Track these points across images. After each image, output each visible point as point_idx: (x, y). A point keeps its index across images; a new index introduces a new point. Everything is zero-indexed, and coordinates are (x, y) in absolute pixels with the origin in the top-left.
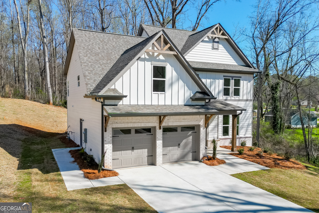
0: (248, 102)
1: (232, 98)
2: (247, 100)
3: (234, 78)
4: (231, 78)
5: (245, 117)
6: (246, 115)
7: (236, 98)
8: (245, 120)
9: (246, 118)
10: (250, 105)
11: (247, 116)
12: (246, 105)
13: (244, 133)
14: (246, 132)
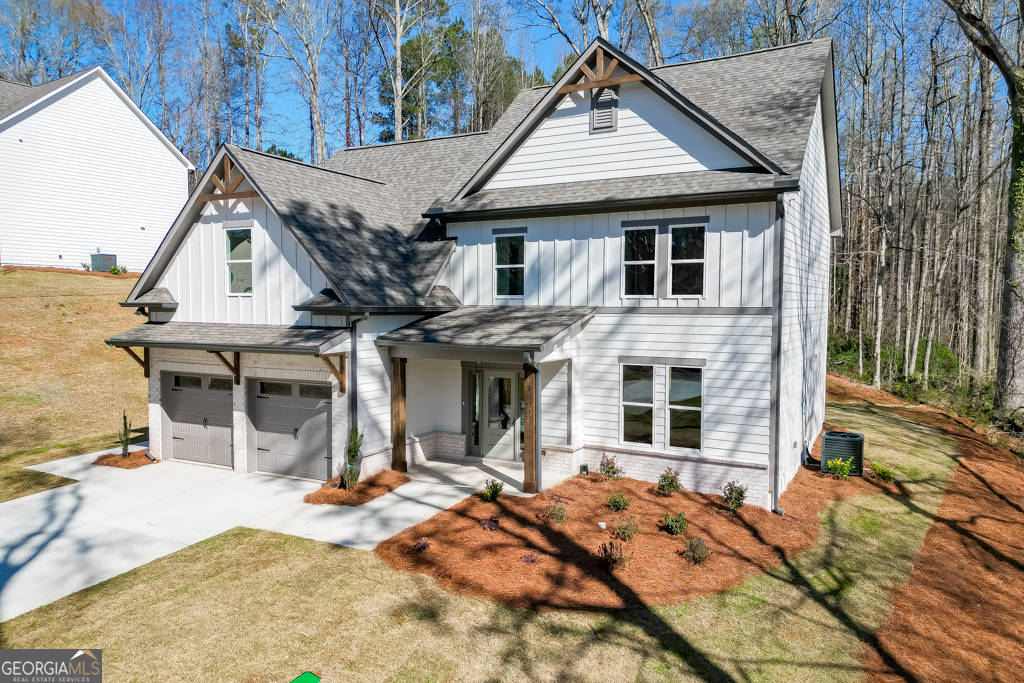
0: (745, 320)
1: (663, 303)
2: (741, 311)
3: (671, 227)
4: (656, 228)
5: (731, 379)
6: (736, 371)
7: (682, 304)
8: (731, 393)
9: (737, 384)
10: (758, 331)
11: (743, 376)
12: (738, 331)
13: (728, 445)
14: (738, 442)
